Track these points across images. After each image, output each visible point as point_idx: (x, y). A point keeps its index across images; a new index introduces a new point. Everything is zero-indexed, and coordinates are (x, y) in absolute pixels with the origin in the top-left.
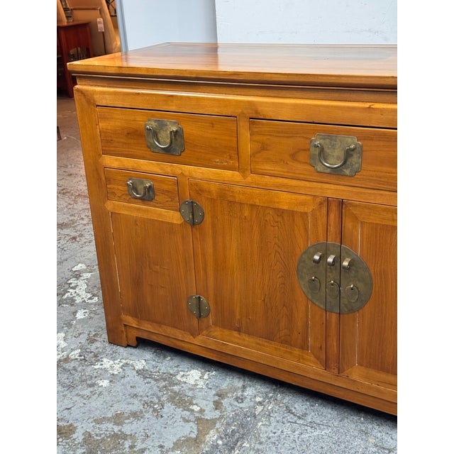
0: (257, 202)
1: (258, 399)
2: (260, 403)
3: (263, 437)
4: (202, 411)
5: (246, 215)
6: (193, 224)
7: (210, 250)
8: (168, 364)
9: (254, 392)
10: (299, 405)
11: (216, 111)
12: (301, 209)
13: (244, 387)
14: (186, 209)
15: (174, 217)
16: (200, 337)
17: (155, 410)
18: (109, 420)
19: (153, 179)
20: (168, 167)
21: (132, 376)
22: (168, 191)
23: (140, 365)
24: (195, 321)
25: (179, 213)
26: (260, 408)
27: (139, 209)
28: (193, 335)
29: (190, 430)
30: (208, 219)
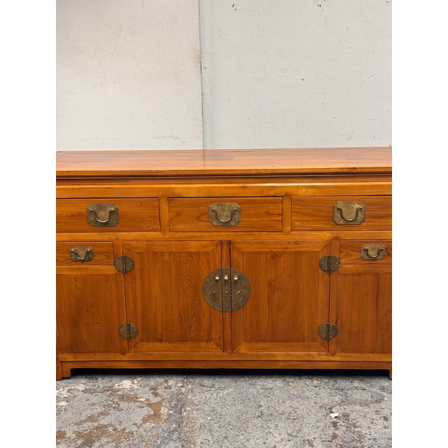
0: (174, 250)
1: (180, 385)
2: (182, 386)
3: (196, 402)
4: (147, 400)
5: (166, 259)
6: (125, 272)
7: (139, 288)
8: (102, 382)
9: (174, 382)
10: (207, 381)
11: (143, 195)
12: (205, 250)
13: (166, 381)
14: (119, 262)
15: (109, 270)
16: (129, 354)
17: (114, 408)
18: (85, 421)
19: (92, 246)
20: (105, 236)
21: (81, 395)
22: (105, 252)
23: (82, 387)
24: (126, 342)
25: (113, 266)
26: (183, 389)
27: (78, 269)
28: (123, 354)
29: (147, 411)
30: (137, 267)
